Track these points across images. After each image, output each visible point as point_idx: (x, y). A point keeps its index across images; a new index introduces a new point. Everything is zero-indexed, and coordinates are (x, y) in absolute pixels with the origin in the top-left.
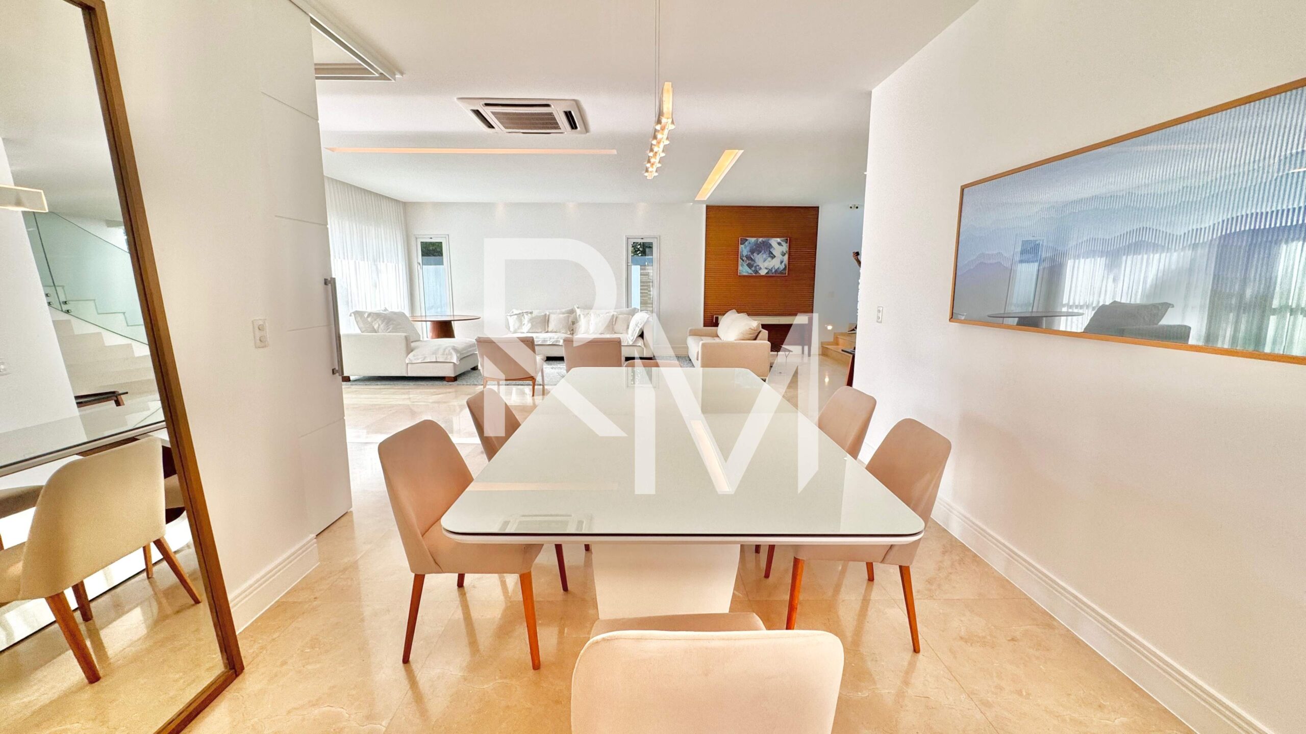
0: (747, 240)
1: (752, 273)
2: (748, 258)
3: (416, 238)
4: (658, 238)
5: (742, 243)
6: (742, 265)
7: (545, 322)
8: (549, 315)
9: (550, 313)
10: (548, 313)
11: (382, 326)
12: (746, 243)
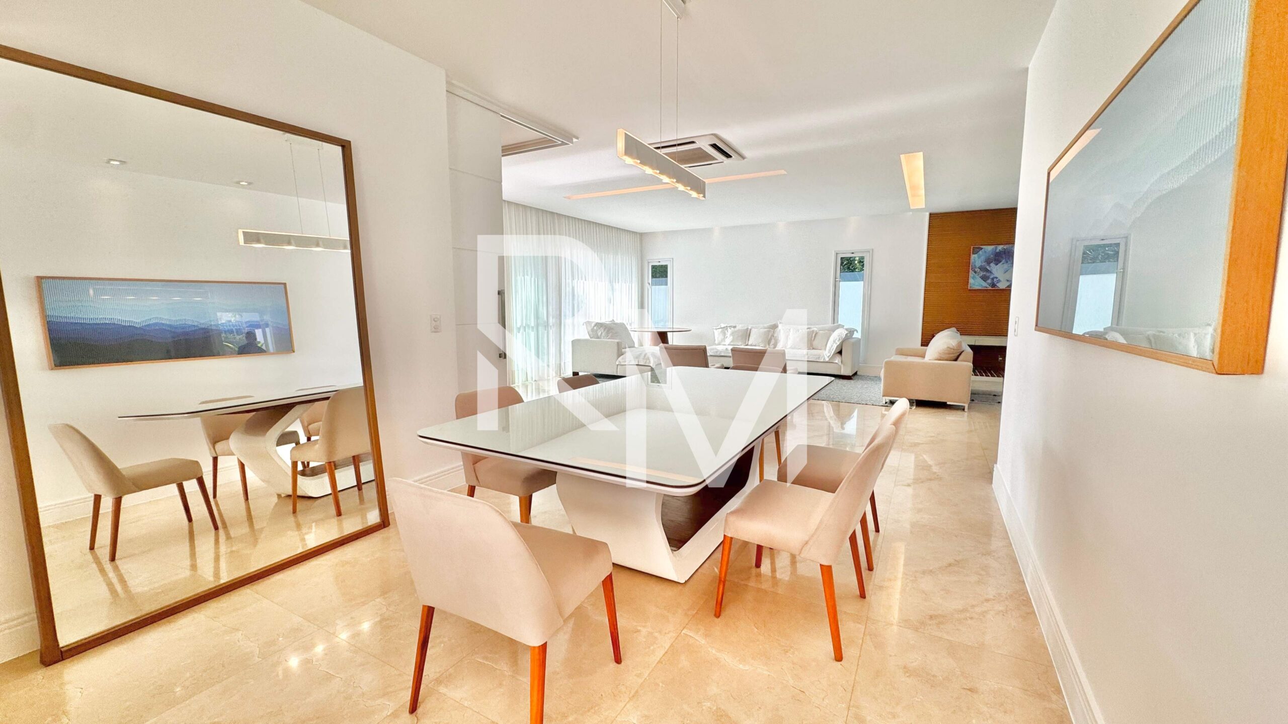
0: (982, 249)
1: (988, 286)
2: (982, 269)
3: (649, 262)
4: (871, 252)
5: (974, 253)
6: (973, 278)
7: (746, 336)
8: (751, 329)
9: (752, 327)
10: (750, 328)
11: (603, 334)
12: (980, 252)
